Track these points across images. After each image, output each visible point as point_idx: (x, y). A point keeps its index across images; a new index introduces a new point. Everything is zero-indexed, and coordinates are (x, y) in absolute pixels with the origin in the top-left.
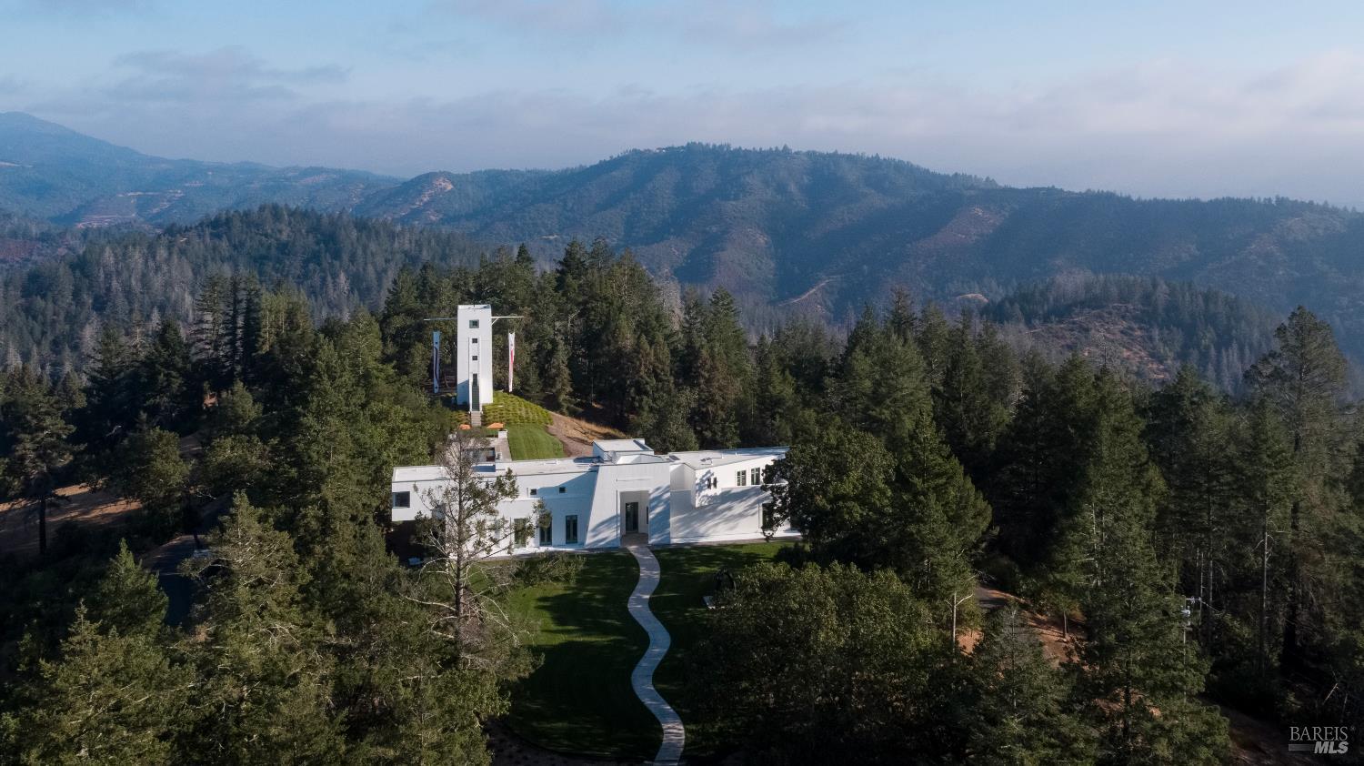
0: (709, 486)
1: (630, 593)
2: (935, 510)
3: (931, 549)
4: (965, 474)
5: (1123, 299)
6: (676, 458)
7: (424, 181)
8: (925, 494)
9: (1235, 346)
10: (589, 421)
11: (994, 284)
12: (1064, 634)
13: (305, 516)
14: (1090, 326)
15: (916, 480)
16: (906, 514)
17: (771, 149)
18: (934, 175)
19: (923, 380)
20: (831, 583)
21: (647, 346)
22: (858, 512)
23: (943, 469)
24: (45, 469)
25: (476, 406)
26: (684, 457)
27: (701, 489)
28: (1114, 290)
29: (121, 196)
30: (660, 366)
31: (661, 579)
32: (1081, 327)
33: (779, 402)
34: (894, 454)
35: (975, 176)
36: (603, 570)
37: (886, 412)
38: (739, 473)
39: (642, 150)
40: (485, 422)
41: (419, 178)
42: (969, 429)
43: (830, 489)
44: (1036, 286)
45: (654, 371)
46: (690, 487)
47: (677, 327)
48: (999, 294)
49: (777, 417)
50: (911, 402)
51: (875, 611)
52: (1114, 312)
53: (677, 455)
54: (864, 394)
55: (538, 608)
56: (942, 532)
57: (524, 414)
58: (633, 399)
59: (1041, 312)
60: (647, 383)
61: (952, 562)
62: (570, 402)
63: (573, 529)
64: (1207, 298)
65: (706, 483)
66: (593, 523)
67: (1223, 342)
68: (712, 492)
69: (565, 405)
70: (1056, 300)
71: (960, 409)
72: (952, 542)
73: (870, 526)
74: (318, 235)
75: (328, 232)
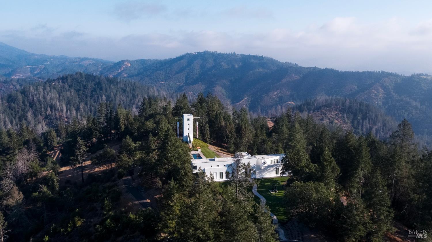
0: (265, 164)
1: (252, 189)
2: (329, 169)
5: (336, 104)
6: (256, 157)
8: (326, 166)
9: (367, 119)
11: (297, 99)
14: (327, 113)
15: (324, 163)
21: (228, 125)
22: (307, 170)
23: (330, 160)
25: (190, 142)
28: (334, 102)
29: (24, 67)
31: (258, 186)
32: (324, 113)
37: (293, 143)
38: (271, 161)
41: (120, 62)
44: (311, 100)
45: (231, 132)
46: (261, 164)
48: (300, 103)
52: (334, 108)
54: (286, 138)
57: (202, 144)
58: (226, 139)
59: (312, 108)
62: (210, 140)
64: (360, 105)
67: (364, 118)
70: (317, 105)
74: (95, 82)
75: (97, 81)
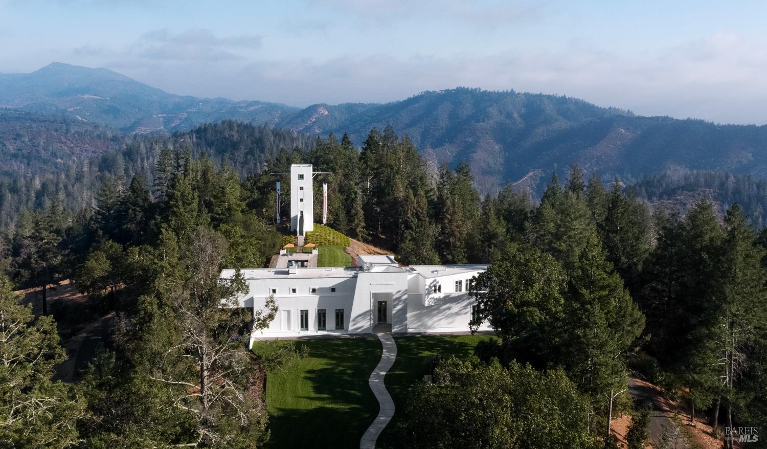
0: (435, 291)
1: (372, 369)
2: (599, 317)
3: (595, 352)
4: (625, 287)
5: (708, 185)
6: (413, 270)
7: (313, 109)
8: (591, 304)
10: (375, 246)
11: (629, 176)
12: (692, 419)
13: (143, 302)
14: (687, 202)
15: (584, 291)
16: (576, 319)
17: (504, 91)
18: (598, 108)
19: (588, 225)
20: (508, 380)
21: (412, 196)
22: (538, 315)
23: (606, 283)
24: (45, 265)
25: (301, 233)
26: (420, 269)
27: (429, 293)
28: (702, 180)
29: (155, 116)
30: (421, 211)
31: (396, 360)
32: (681, 202)
33: (494, 236)
34: (567, 272)
35: (621, 109)
36: (356, 351)
37: (563, 244)
38: (457, 283)
39: (431, 91)
40: (306, 242)
41: (310, 107)
42: (623, 254)
43: (518, 296)
44: (655, 177)
45: (417, 214)
46: (423, 291)
47: (434, 186)
48: (633, 181)
49: (492, 246)
50: (580, 238)
51: (545, 410)
52: (702, 193)
53: (415, 267)
54: (550, 233)
55: (305, 378)
56: (605, 336)
57: (331, 239)
58: (403, 232)
59: (658, 193)
60: (412, 222)
61: (611, 363)
62: (364, 232)
63: (341, 318)
64: (758, 186)
65: (433, 288)
66: (353, 315)
68: (437, 295)
69: (360, 235)
70: (667, 185)
71: (617, 239)
72: (613, 345)
73: (546, 328)
74: (253, 139)
75: (258, 137)
